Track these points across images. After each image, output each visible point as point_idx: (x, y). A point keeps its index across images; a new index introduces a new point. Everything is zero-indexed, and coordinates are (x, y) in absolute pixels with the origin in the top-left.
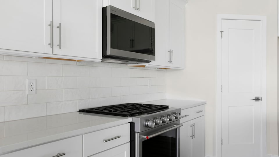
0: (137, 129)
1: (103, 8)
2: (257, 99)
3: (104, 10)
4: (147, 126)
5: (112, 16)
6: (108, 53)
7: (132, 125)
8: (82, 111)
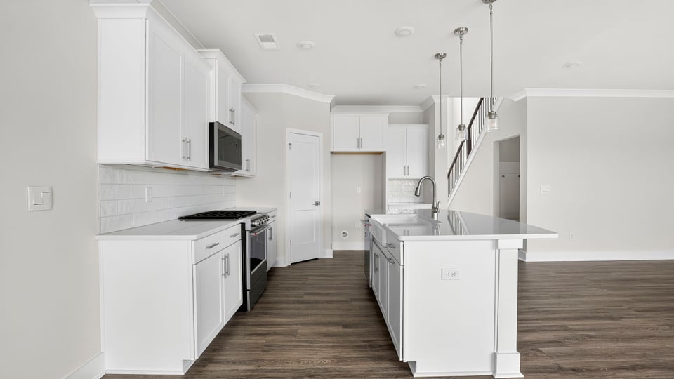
0: (248, 227)
1: (210, 123)
2: (317, 204)
3: (211, 125)
4: (254, 226)
5: (219, 131)
6: (216, 163)
7: (243, 225)
8: (181, 218)
